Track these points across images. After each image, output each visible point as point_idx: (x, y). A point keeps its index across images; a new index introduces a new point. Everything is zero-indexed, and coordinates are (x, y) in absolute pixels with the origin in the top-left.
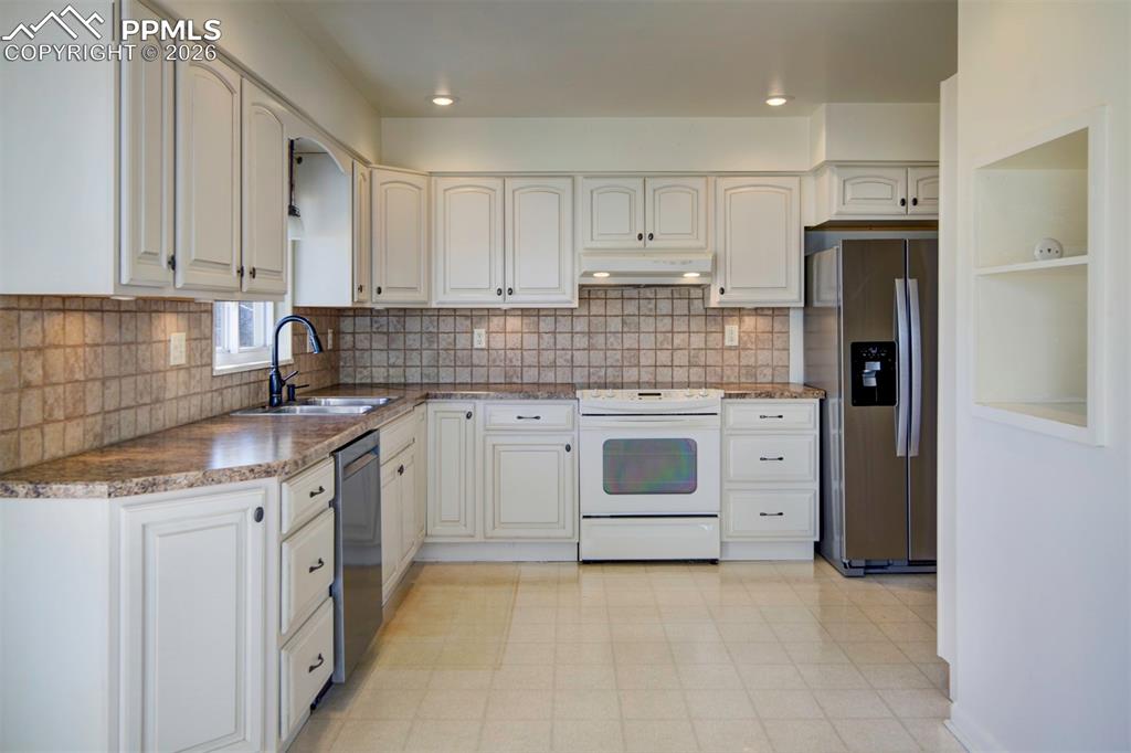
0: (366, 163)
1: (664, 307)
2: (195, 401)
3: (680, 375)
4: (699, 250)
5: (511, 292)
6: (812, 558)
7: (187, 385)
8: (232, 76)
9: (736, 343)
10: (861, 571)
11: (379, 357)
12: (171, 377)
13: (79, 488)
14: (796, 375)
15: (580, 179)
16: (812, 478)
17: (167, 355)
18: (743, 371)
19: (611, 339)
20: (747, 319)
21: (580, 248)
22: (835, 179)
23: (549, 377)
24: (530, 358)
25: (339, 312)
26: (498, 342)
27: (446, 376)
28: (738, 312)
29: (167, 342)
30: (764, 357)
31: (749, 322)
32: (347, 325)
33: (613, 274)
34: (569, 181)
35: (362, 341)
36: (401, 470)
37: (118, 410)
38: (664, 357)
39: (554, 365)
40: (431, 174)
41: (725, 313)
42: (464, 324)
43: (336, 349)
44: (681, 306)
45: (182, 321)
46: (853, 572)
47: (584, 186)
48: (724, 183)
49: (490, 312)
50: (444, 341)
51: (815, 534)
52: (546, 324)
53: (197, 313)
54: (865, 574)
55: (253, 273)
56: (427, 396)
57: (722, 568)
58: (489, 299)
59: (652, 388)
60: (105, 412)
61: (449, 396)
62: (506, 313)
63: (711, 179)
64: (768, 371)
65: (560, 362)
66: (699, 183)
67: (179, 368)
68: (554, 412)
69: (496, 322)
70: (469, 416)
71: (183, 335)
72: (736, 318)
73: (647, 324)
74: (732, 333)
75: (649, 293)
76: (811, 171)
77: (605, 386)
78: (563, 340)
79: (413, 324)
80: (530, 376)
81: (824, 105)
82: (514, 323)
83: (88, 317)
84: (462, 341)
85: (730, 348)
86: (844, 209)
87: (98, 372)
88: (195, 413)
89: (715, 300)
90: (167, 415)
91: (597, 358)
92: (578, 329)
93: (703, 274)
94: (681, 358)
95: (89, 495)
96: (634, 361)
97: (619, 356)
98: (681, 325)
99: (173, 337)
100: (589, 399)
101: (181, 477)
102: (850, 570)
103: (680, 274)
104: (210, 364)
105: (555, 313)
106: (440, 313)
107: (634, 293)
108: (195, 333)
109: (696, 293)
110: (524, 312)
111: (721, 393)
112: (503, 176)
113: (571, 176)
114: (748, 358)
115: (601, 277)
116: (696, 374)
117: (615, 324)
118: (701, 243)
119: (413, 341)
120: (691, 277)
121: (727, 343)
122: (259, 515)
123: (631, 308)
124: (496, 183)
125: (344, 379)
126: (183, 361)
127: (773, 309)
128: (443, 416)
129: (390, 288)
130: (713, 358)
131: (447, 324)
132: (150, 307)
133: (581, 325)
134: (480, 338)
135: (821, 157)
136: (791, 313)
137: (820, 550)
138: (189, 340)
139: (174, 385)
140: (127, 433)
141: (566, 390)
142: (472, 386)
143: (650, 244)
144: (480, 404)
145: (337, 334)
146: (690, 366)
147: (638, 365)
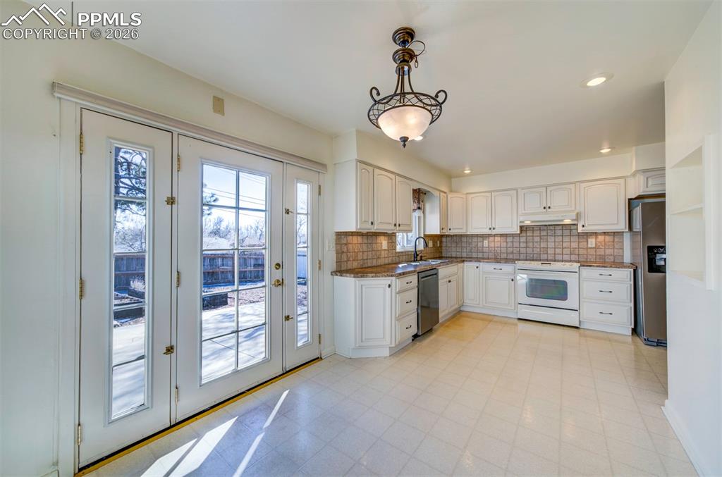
0: (445, 193)
1: (559, 232)
2: (391, 258)
3: (566, 257)
4: (573, 211)
5: (494, 229)
6: (630, 334)
7: (388, 254)
8: (392, 176)
9: (594, 246)
10: (655, 344)
11: (454, 249)
12: (383, 252)
13: (348, 275)
14: (627, 258)
15: (519, 190)
16: (629, 301)
17: (381, 247)
18: (598, 257)
19: (535, 244)
20: (600, 237)
21: (520, 212)
22: (642, 177)
23: (511, 256)
24: (504, 250)
25: (436, 236)
26: (492, 245)
27: (474, 255)
28: (595, 234)
29: (381, 243)
30: (609, 252)
31: (601, 238)
32: (444, 239)
33: (532, 222)
34: (515, 191)
35: (449, 245)
36: (450, 281)
37: (367, 259)
38: (558, 251)
39: (513, 253)
40: (467, 194)
41: (587, 235)
42: (480, 239)
43: (441, 247)
44: (567, 232)
45: (386, 238)
46: (649, 343)
47: (521, 193)
48: (584, 185)
49: (489, 235)
50: (474, 244)
51: (631, 325)
52: (510, 239)
53: (391, 237)
54: (657, 345)
55: (399, 225)
56: (464, 261)
57: (582, 331)
58: (486, 231)
59: (547, 262)
60: (363, 259)
61: (471, 261)
62: (495, 235)
63: (578, 184)
64: (612, 258)
65: (514, 252)
66: (572, 186)
67: (385, 250)
68: (507, 268)
69: (491, 239)
70: (477, 267)
71: (386, 242)
72: (594, 237)
73: (551, 239)
74: (592, 242)
75: (551, 228)
76: (631, 175)
77: (533, 260)
78: (516, 245)
79: (464, 239)
80: (504, 256)
81: (634, 148)
82: (497, 239)
83: (359, 237)
84: (480, 245)
85: (591, 248)
86: (647, 190)
87: (361, 250)
88: (390, 261)
89: (580, 229)
90: (381, 262)
91: (530, 250)
92: (522, 241)
93: (573, 220)
94: (567, 251)
95: (350, 277)
96: (545, 252)
97: (539, 250)
98: (566, 239)
99: (384, 243)
100: (520, 264)
101: (370, 275)
102: (648, 342)
103: (562, 220)
104: (395, 249)
105: (513, 235)
106: (472, 236)
107: (545, 228)
108: (391, 241)
109: (572, 227)
110: (501, 235)
111: (579, 264)
112: (491, 192)
113: (516, 190)
114: (601, 252)
115: (528, 223)
116: (573, 257)
117: (537, 239)
118: (573, 208)
119: (464, 245)
120: (567, 221)
121: (589, 246)
122: (389, 286)
123: (544, 233)
124: (489, 194)
125: (443, 255)
126: (386, 248)
127: (614, 233)
128: (469, 267)
129: (453, 229)
130: (582, 252)
131: (475, 239)
132: (376, 234)
133: (523, 239)
134: (486, 243)
135: (634, 169)
136: (625, 234)
137: (635, 331)
138: (388, 243)
139: (383, 254)
140: (370, 265)
141: (513, 261)
142: (483, 258)
143: (549, 210)
144: (481, 264)
145: (441, 242)
146: (571, 254)
147: (547, 254)
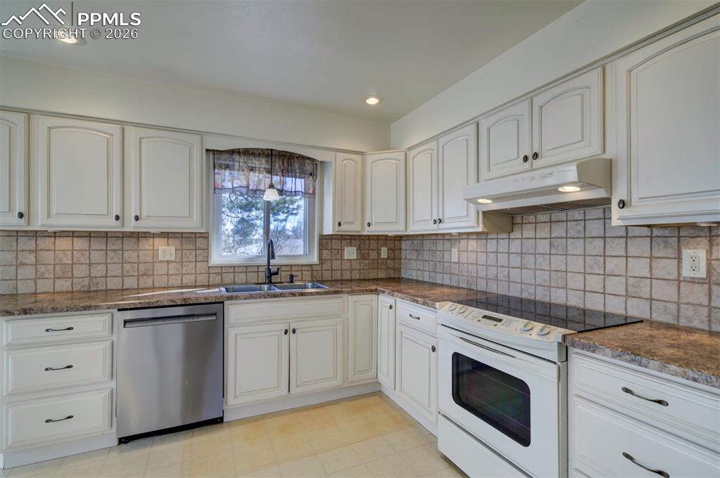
3: (615, 305)
24: (482, 272)
26: (464, 258)
33: (496, 198)
38: (594, 283)
39: (496, 279)
50: (439, 256)
65: (500, 277)
69: (463, 244)
73: (576, 247)
78: (503, 259)
80: (482, 285)
84: (447, 257)
85: (693, 280)
91: (528, 276)
92: (514, 249)
94: (616, 285)
97: (547, 277)
116: (634, 307)
121: (687, 274)
133: (516, 246)
134: (455, 255)
143: (537, 163)
146: (627, 296)
147: (566, 288)
